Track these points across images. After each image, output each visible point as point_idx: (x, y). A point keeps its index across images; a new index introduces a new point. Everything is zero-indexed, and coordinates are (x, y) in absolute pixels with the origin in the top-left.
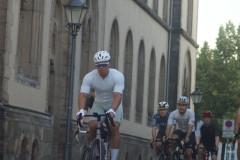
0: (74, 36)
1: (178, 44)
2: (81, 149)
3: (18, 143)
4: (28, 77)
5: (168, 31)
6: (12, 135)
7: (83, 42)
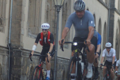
0: (58, 12)
1: (113, 16)
2: (62, 72)
3: (28, 69)
4: (34, 34)
5: (108, 9)
6: (25, 65)
7: (63, 15)
